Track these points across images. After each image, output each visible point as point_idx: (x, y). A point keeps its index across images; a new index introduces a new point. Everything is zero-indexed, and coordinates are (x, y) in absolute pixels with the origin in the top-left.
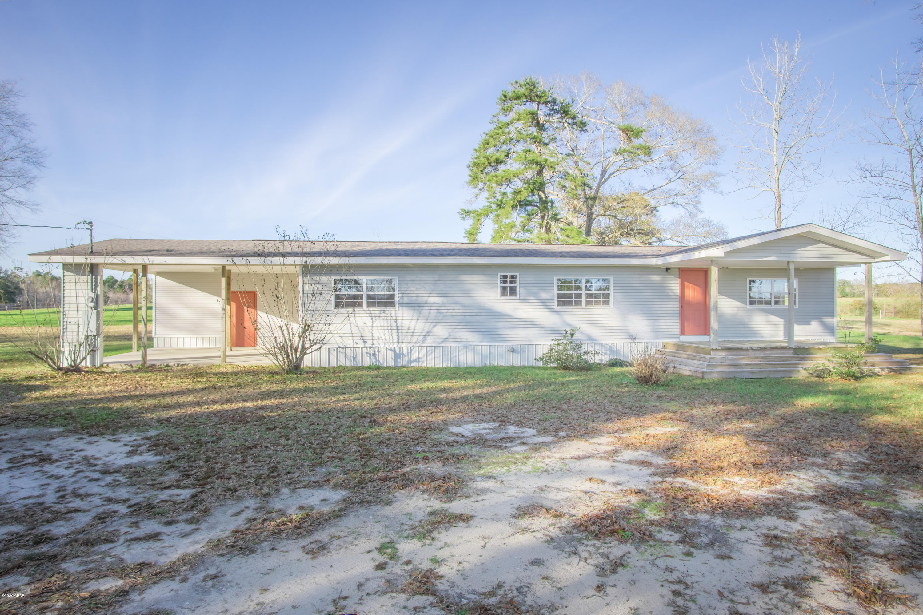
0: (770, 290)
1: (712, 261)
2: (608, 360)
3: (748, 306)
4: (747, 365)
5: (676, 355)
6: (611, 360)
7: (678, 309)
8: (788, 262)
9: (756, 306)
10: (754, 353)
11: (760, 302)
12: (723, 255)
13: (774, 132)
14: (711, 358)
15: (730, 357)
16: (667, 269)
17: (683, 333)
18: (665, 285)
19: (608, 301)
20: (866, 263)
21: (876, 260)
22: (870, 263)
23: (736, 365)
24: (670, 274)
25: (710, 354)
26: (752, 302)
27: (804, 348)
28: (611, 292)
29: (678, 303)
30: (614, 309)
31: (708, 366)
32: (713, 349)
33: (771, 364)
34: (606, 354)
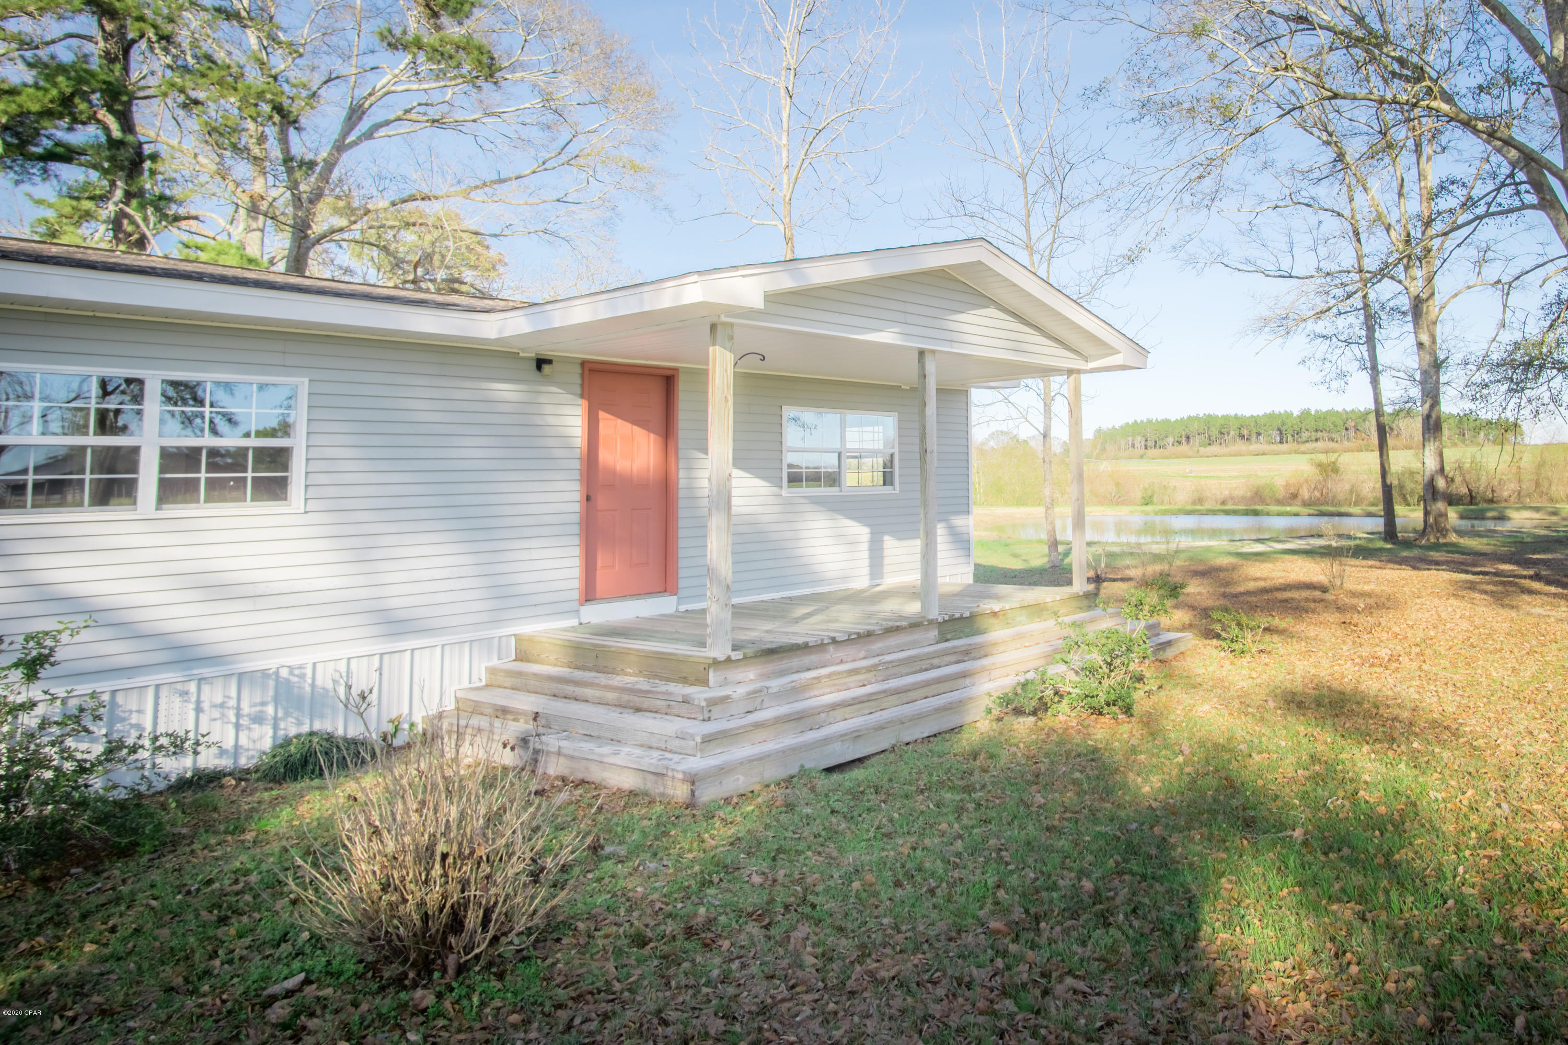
0: (837, 446)
1: (713, 327)
2: (267, 744)
3: (785, 492)
4: (834, 706)
5: (569, 689)
6: (287, 742)
7: (576, 507)
8: (922, 353)
9: (805, 490)
10: (841, 653)
11: (815, 478)
12: (758, 303)
13: (783, 92)
14: (713, 703)
15: (776, 684)
16: (541, 363)
17: (589, 595)
18: (538, 420)
19: (282, 484)
20: (1070, 372)
21: (1091, 365)
22: (1079, 372)
23: (798, 718)
24: (550, 381)
25: (704, 682)
26: (795, 479)
27: (961, 618)
28: (298, 443)
29: (576, 486)
30: (311, 518)
31: (708, 740)
32: (716, 663)
33: (897, 692)
34: (258, 719)
